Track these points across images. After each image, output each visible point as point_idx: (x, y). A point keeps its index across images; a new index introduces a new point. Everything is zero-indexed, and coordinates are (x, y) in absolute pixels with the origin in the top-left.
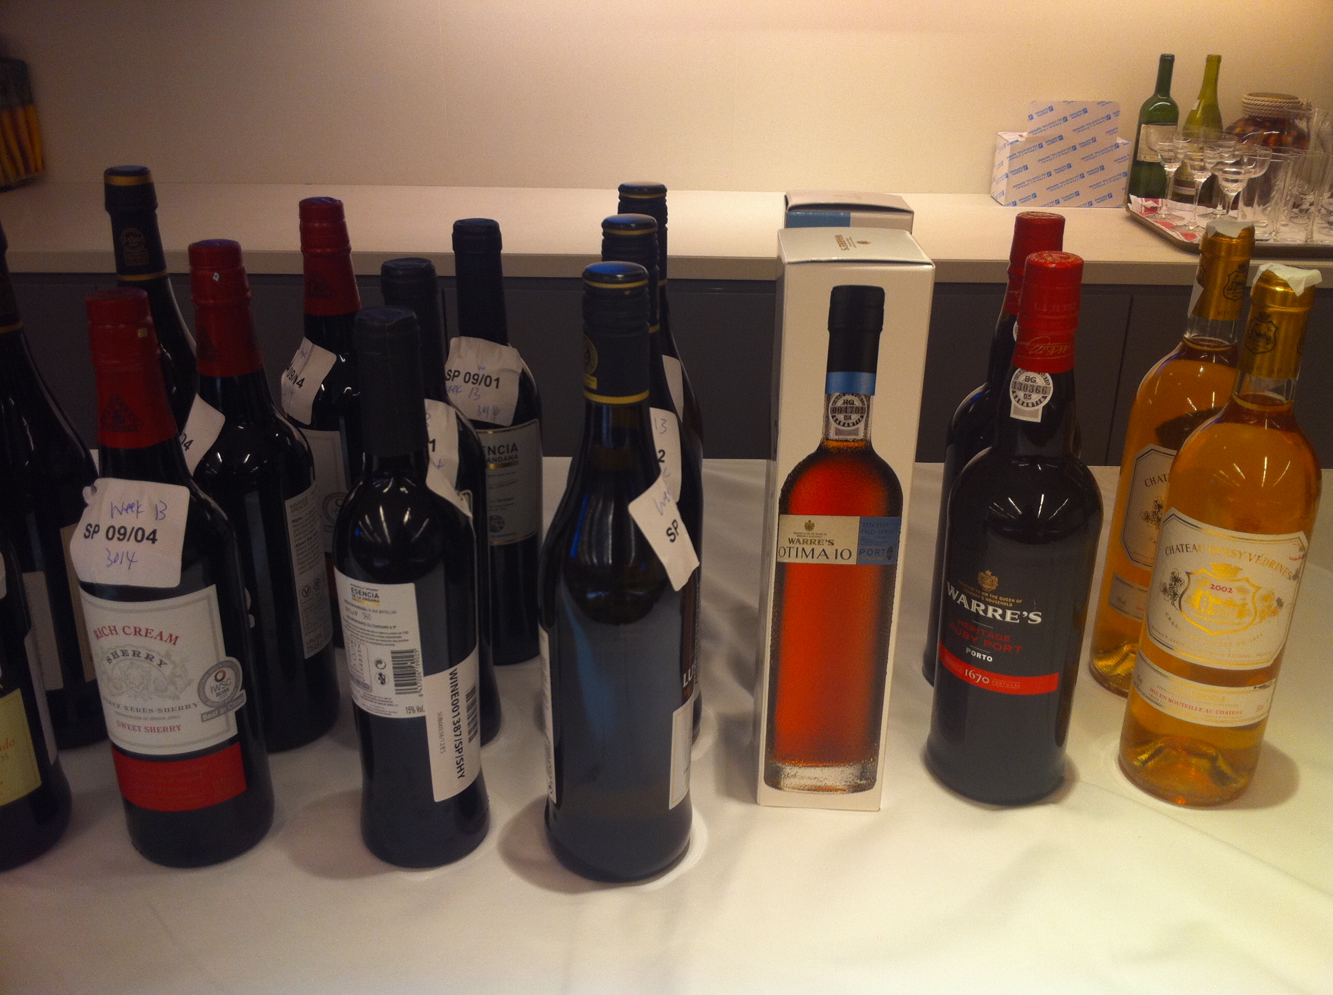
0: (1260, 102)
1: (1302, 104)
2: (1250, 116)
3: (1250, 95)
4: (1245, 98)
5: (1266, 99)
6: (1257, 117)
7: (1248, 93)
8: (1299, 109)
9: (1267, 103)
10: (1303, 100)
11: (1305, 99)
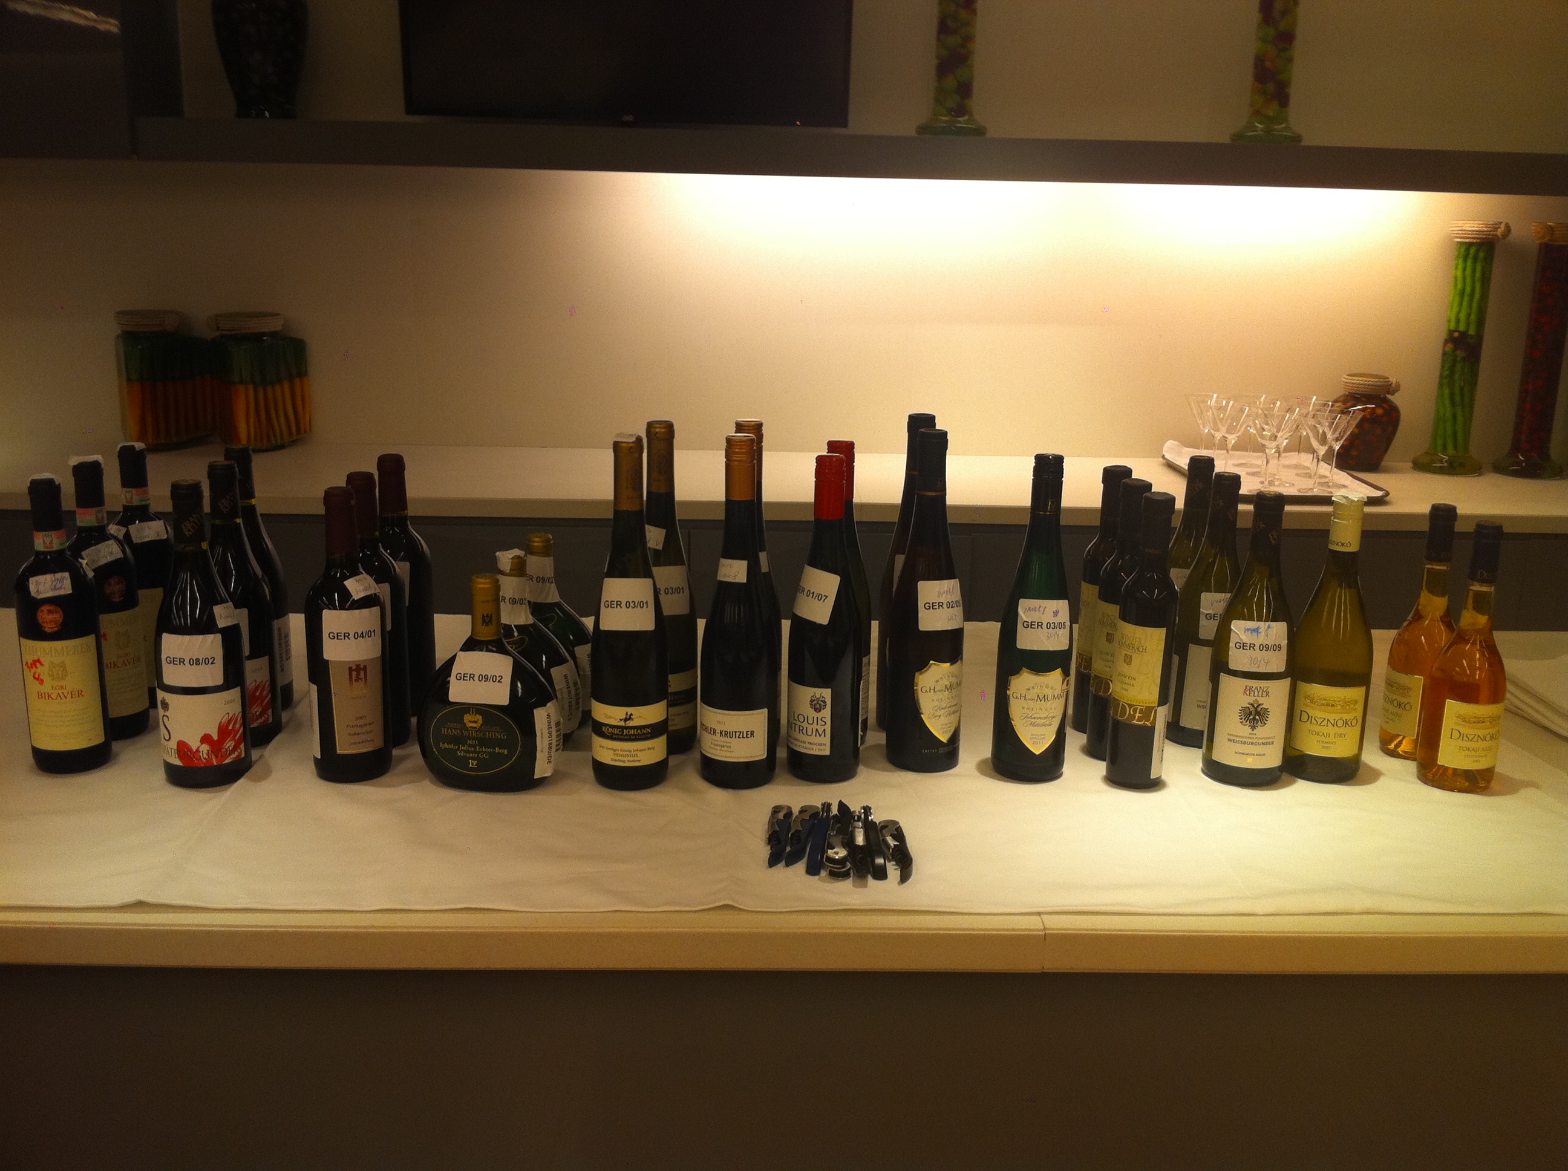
0: (1355, 382)
1: (1392, 383)
2: (1349, 392)
3: (1348, 375)
4: (1345, 378)
5: (1361, 379)
6: (1355, 394)
7: (1347, 373)
8: (1390, 388)
9: (1361, 382)
10: (1393, 380)
11: (1395, 379)
